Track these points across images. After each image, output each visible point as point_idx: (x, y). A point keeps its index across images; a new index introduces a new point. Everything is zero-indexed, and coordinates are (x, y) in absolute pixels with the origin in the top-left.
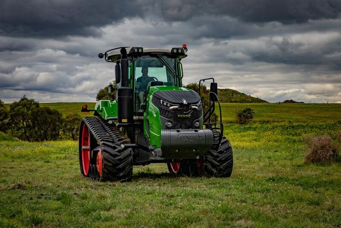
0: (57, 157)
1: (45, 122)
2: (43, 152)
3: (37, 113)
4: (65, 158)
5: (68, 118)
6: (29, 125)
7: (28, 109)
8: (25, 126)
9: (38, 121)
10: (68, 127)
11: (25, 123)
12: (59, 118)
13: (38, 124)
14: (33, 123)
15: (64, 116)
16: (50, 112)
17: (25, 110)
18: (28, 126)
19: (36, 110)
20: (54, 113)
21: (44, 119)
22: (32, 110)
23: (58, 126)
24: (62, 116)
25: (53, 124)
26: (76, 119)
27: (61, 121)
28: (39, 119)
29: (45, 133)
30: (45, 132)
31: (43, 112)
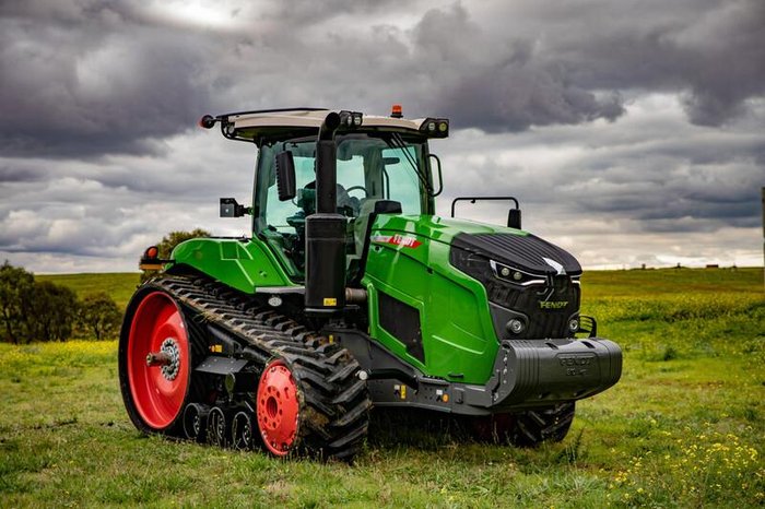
0: (41, 372)
1: (45, 308)
2: (16, 364)
3: (30, 292)
4: (55, 373)
5: (87, 300)
6: (16, 314)
7: (14, 285)
8: (8, 315)
9: (31, 306)
10: (89, 316)
11: (7, 310)
12: (71, 301)
13: (33, 313)
14: (23, 311)
15: (80, 298)
16: (54, 291)
17: (8, 287)
18: (14, 316)
19: (28, 287)
20: (62, 293)
21: (43, 302)
22: (20, 287)
23: (68, 314)
24: (76, 297)
25: (59, 311)
26: (103, 302)
27: (75, 307)
28: (32, 302)
29: (46, 327)
30: (47, 325)
31: (40, 289)
